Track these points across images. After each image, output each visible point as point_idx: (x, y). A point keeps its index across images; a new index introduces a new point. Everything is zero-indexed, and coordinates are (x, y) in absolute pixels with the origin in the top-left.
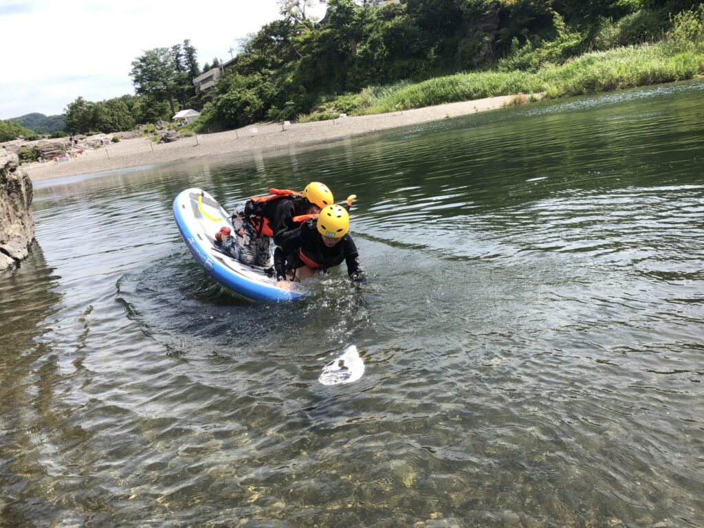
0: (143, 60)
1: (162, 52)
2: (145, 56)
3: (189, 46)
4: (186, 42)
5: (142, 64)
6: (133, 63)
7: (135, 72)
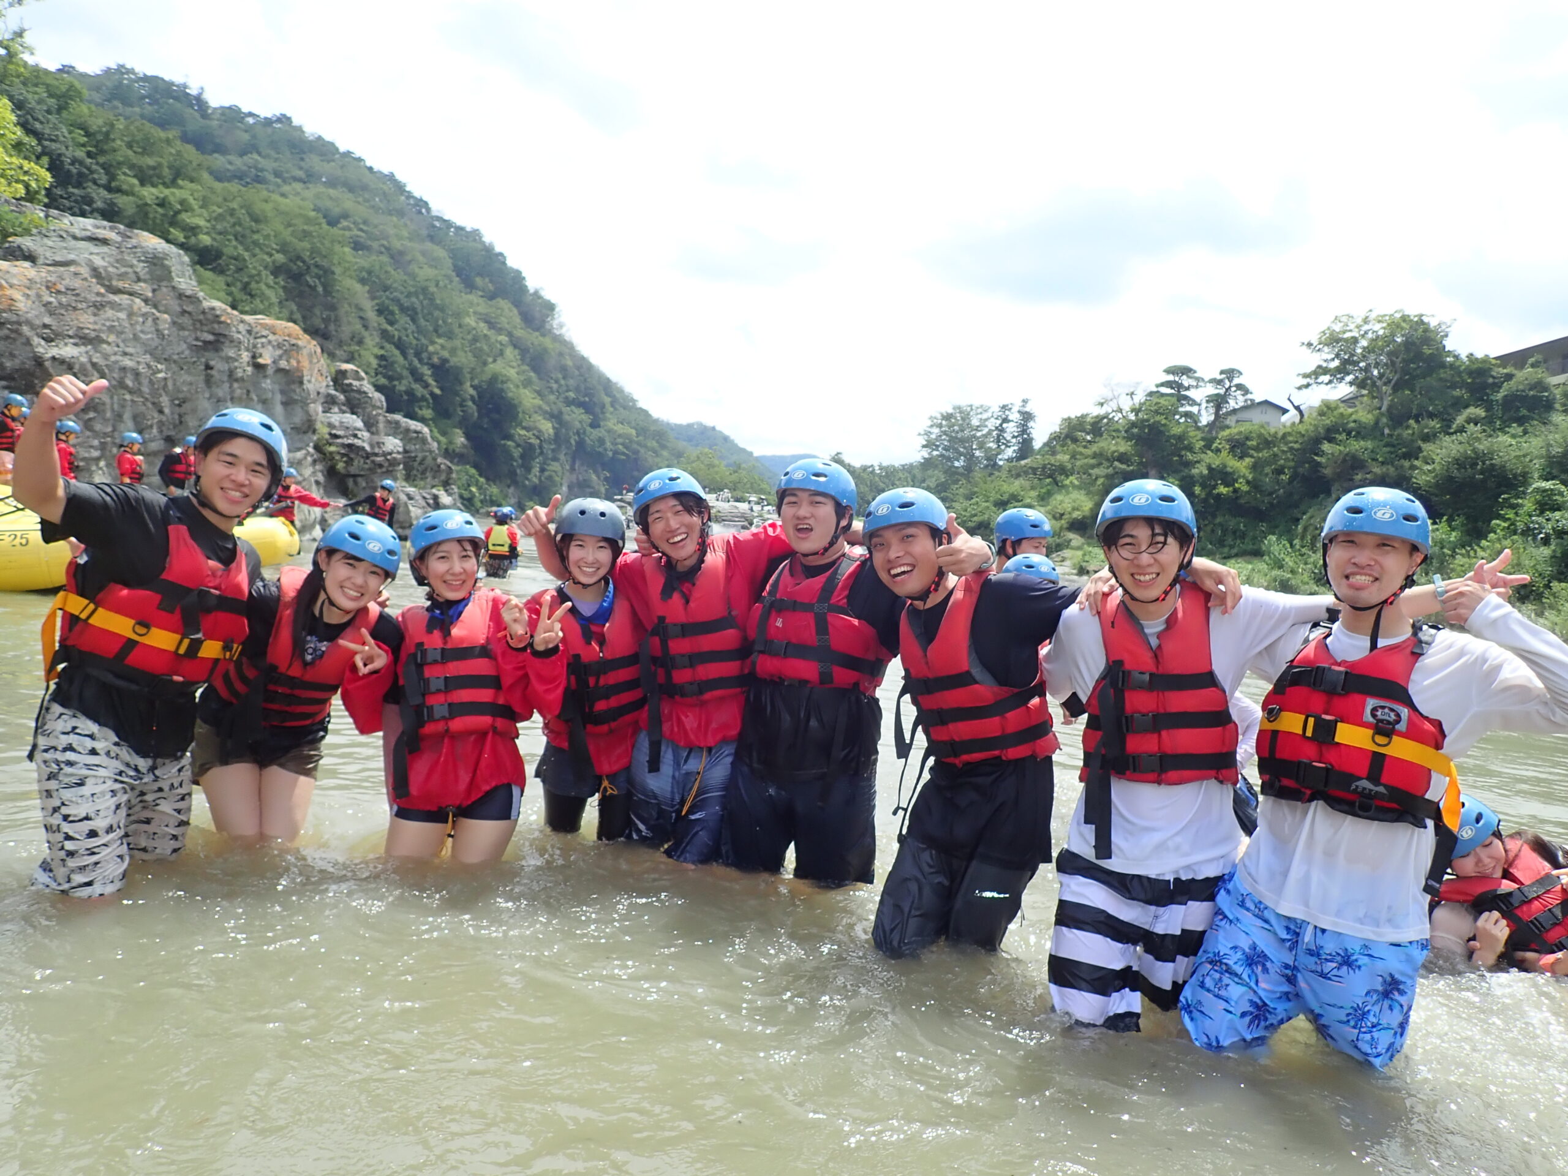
0: (948, 417)
1: (979, 410)
2: (950, 411)
3: (1027, 409)
4: (1025, 401)
5: (944, 422)
6: (931, 418)
7: (928, 433)
